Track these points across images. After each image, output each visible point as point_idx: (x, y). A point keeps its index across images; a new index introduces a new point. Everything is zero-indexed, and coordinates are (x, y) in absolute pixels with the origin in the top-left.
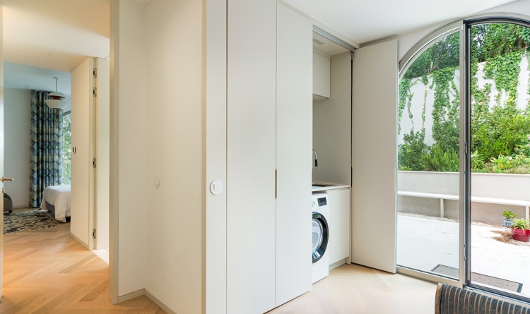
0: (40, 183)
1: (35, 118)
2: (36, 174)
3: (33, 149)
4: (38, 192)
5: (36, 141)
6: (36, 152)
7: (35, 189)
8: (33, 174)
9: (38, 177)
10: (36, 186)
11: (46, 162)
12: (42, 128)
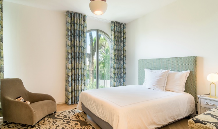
0: (73, 86)
1: (69, 33)
2: (70, 78)
3: (68, 58)
4: (72, 92)
5: (70, 51)
6: (70, 60)
7: (70, 90)
8: (68, 78)
9: (72, 80)
10: (70, 88)
11: (77, 68)
12: (74, 42)
